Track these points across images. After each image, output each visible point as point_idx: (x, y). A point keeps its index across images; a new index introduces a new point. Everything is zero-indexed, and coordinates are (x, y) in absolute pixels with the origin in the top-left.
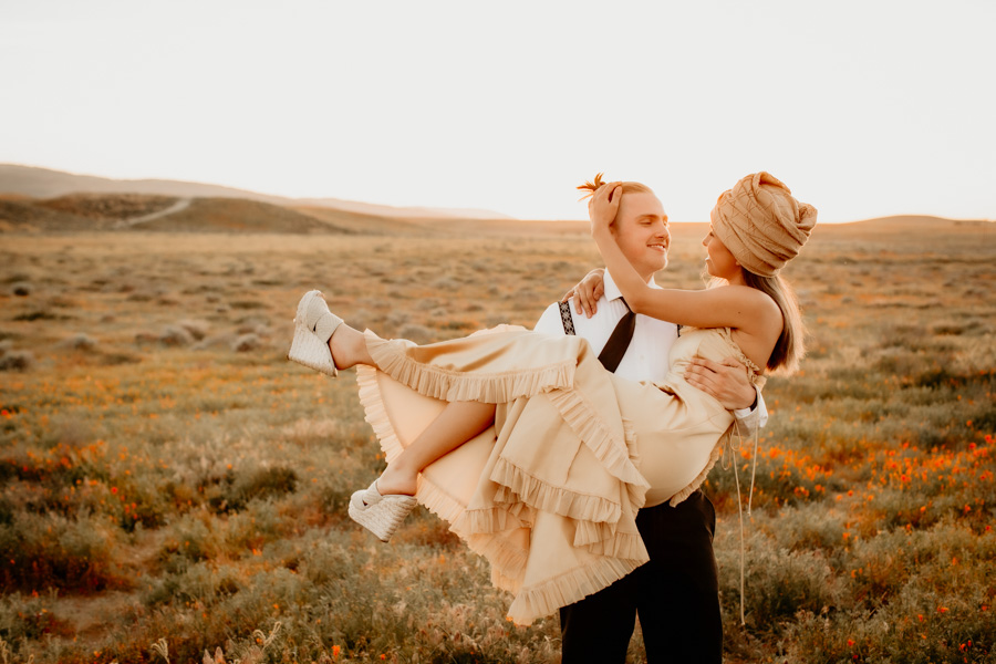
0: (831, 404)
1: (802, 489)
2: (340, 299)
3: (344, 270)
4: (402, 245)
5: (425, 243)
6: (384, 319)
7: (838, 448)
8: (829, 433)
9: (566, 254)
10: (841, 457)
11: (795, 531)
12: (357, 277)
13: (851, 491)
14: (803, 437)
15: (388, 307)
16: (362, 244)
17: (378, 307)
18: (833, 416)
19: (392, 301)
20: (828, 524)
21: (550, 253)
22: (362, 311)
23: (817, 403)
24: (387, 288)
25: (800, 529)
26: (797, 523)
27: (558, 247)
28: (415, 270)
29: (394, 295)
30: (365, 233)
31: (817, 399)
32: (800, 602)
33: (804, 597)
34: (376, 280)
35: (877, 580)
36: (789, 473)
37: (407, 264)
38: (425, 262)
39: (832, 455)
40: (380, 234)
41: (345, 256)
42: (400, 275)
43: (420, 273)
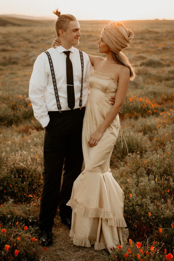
0: (167, 82)
1: (150, 111)
2: (14, 49)
3: (16, 39)
4: (37, 29)
5: (45, 29)
6: (27, 55)
7: (166, 97)
8: (163, 92)
9: (92, 32)
10: (166, 100)
11: (142, 125)
12: (21, 41)
13: (165, 112)
14: (155, 94)
15: (29, 52)
16: (24, 29)
17: (26, 51)
18: (167, 86)
19: (31, 49)
20: (152, 123)
21: (87, 31)
22: (21, 53)
23: (163, 82)
24: (30, 45)
25: (143, 125)
26: (143, 123)
27: (90, 29)
28: (40, 38)
29: (32, 47)
30: (25, 25)
31: (164, 81)
32: (136, 149)
33: (137, 147)
34: (27, 42)
35: (162, 142)
36: (146, 106)
37: (38, 36)
38: (44, 35)
39: (163, 99)
40: (30, 26)
41: (17, 34)
42: (35, 40)
43: (42, 40)
